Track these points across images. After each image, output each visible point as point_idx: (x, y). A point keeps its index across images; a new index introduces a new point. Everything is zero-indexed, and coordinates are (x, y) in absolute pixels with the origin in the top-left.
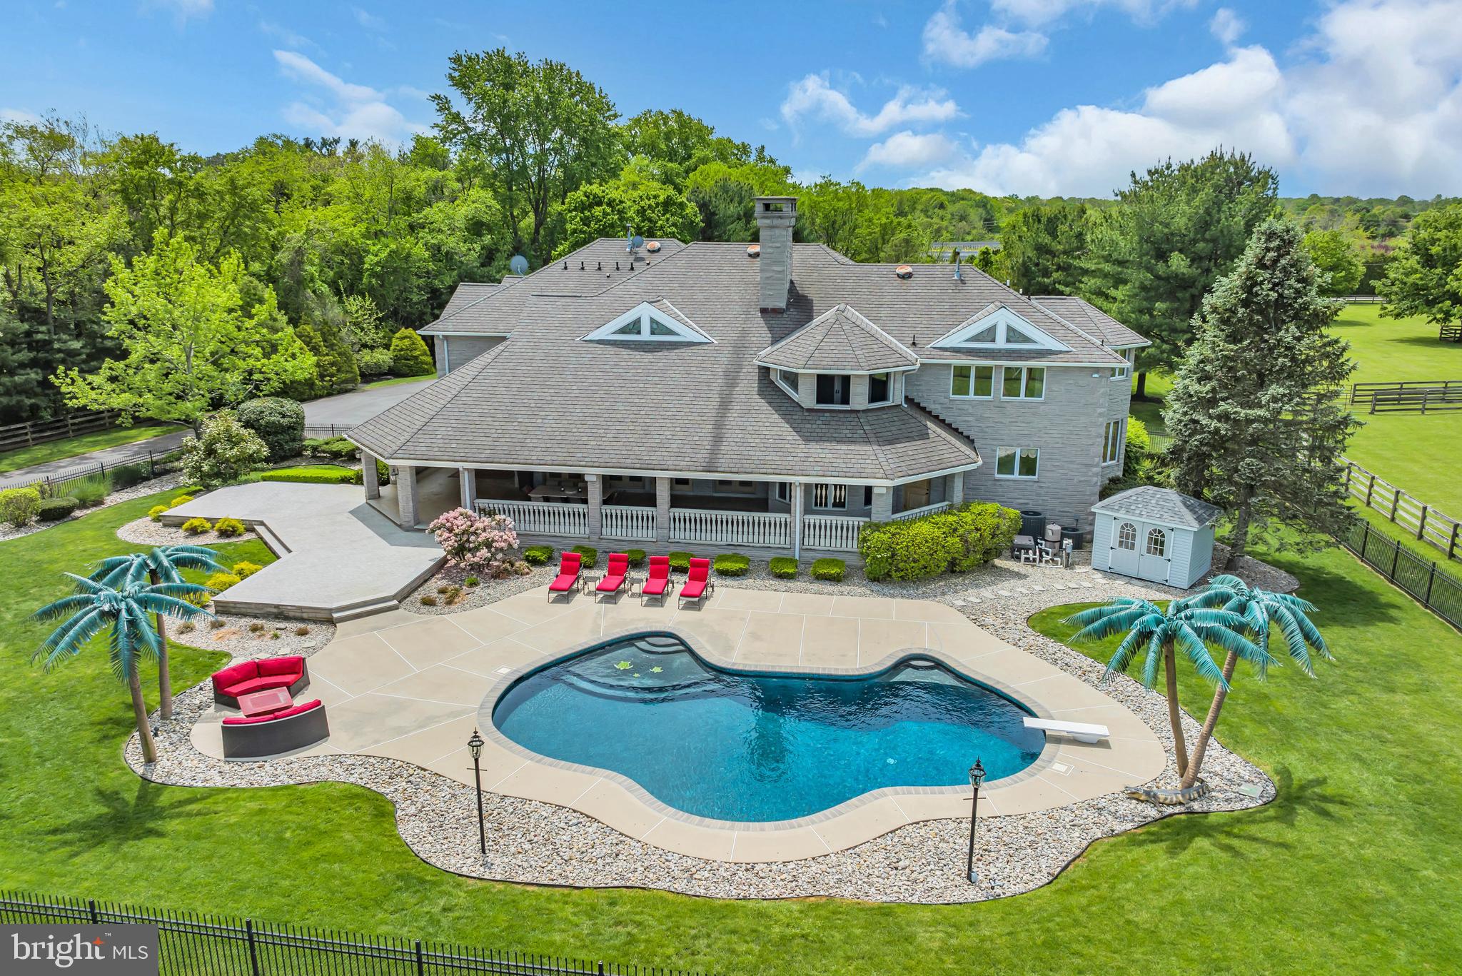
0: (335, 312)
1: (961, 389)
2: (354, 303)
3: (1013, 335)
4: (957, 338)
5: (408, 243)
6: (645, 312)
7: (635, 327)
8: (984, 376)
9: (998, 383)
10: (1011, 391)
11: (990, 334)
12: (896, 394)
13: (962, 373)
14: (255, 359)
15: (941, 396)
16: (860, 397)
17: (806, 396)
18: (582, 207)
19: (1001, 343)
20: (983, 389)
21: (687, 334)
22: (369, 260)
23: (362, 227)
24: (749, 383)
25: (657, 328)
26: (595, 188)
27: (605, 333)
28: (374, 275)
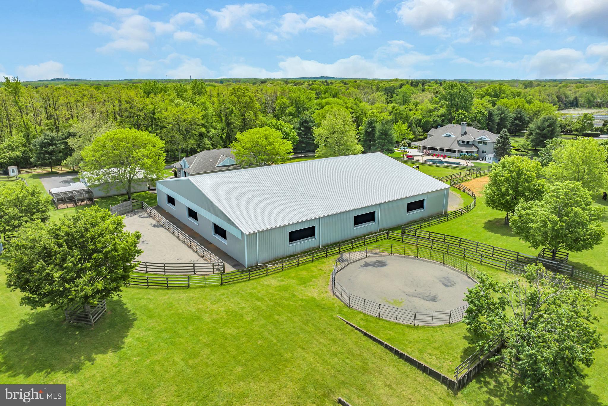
0: (416, 130)
1: (479, 143)
2: (419, 128)
3: (484, 138)
4: (479, 138)
5: (429, 119)
6: (448, 133)
7: (447, 135)
8: (481, 142)
9: (482, 143)
10: (484, 144)
11: (482, 138)
12: (470, 143)
13: (479, 142)
14: (407, 136)
15: (477, 144)
16: (465, 143)
17: (461, 142)
18: (458, 114)
19: (483, 139)
20: (481, 144)
21: (452, 136)
22: (422, 121)
23: (422, 116)
24: (457, 141)
25: (449, 135)
26: (462, 111)
27: (444, 135)
28: (423, 124)
